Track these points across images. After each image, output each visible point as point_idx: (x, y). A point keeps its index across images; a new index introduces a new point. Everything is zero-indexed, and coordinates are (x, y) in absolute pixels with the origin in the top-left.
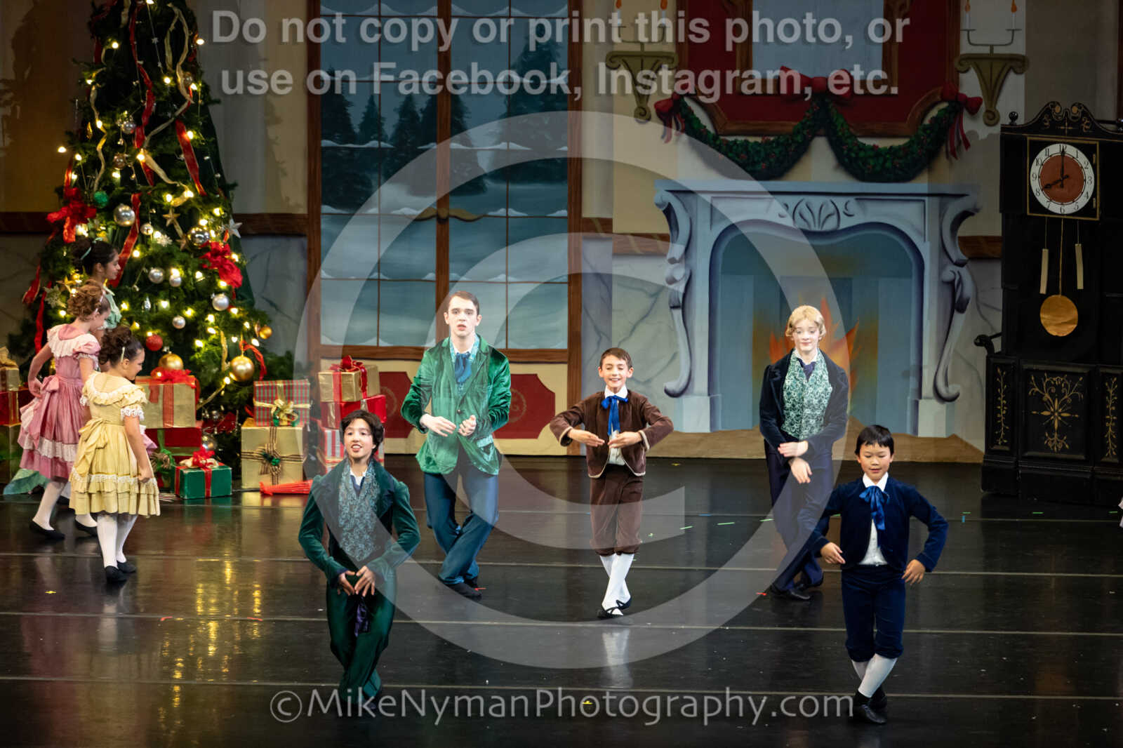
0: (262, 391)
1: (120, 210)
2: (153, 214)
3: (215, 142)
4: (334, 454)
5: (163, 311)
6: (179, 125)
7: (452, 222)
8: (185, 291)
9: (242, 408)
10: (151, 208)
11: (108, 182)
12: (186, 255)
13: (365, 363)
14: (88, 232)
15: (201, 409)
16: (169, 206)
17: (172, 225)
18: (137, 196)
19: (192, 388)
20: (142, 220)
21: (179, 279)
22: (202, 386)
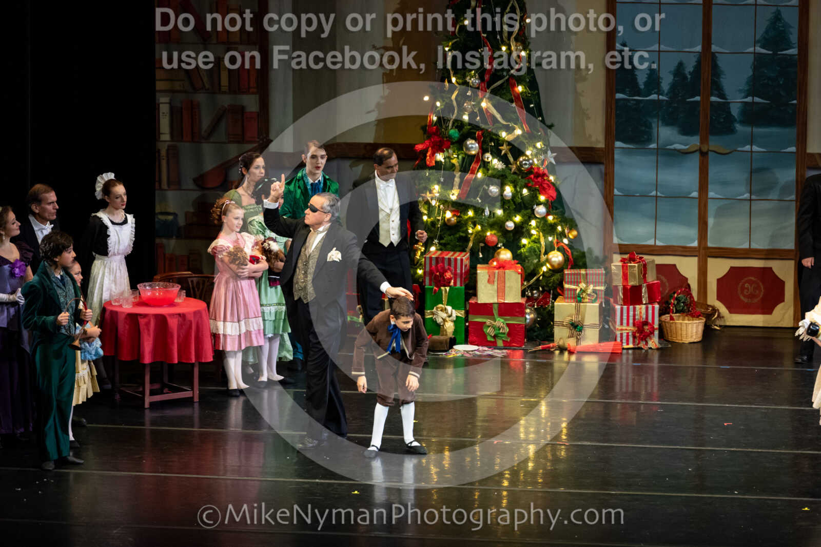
0: (570, 277)
1: (468, 143)
2: (491, 146)
3: (538, 94)
4: (622, 324)
5: (498, 218)
6: (513, 81)
7: (710, 154)
8: (514, 203)
9: (555, 289)
10: (491, 142)
11: (460, 122)
12: (516, 176)
13: (645, 257)
14: (445, 159)
15: (525, 289)
16: (504, 141)
17: (506, 154)
18: (480, 133)
19: (519, 274)
20: (483, 150)
21: (510, 194)
22: (526, 272)
